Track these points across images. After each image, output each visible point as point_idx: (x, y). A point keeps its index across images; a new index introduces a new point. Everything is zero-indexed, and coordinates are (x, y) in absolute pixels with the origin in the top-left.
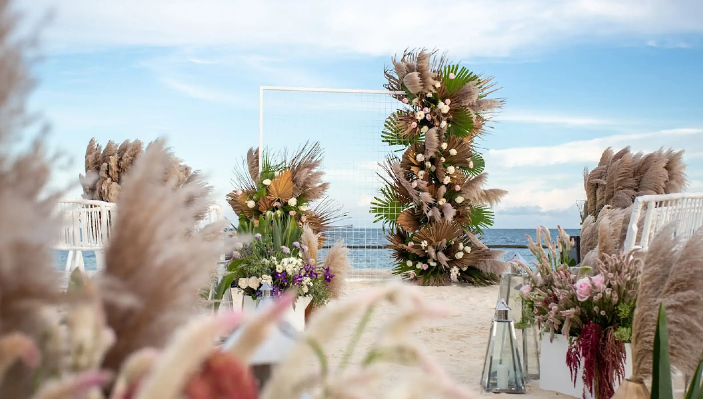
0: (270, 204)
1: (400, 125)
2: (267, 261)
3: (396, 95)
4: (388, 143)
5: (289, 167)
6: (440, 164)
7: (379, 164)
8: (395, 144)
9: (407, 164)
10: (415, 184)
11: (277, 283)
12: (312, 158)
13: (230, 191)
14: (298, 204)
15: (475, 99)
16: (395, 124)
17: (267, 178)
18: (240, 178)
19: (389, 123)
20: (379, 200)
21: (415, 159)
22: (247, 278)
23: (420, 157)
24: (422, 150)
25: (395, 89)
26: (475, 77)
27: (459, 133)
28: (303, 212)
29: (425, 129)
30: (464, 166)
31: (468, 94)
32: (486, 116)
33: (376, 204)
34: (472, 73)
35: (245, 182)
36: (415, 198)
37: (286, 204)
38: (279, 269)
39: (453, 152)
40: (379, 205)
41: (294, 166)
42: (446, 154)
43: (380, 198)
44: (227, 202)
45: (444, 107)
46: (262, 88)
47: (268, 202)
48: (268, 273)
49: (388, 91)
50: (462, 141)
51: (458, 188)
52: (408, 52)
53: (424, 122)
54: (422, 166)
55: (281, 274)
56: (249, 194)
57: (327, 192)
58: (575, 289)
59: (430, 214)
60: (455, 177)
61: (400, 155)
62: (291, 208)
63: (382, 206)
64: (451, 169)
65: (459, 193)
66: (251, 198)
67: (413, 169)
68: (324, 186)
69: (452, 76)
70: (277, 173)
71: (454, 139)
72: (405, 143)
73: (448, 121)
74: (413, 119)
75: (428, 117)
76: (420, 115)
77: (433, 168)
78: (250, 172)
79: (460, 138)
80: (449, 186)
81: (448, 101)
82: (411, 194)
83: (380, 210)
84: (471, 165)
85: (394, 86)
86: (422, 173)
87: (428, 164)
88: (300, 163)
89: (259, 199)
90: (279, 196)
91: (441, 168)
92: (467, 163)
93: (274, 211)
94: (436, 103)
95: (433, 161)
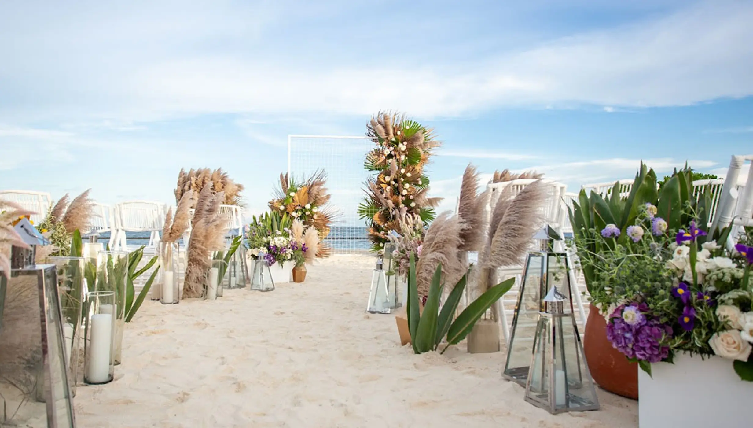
0: (294, 208)
1: (375, 158)
2: (265, 240)
3: (374, 140)
4: (369, 169)
5: (307, 185)
6: (400, 182)
7: (363, 183)
8: (373, 170)
9: (379, 182)
10: (384, 195)
11: (271, 252)
12: (321, 179)
13: (271, 200)
14: (312, 208)
15: (422, 141)
16: (373, 157)
17: (293, 191)
18: (277, 192)
19: (369, 157)
20: (363, 205)
21: (384, 179)
22: (252, 249)
23: (388, 179)
24: (388, 173)
25: (373, 136)
26: (423, 128)
27: (412, 163)
28: (315, 213)
29: (390, 160)
30: (416, 184)
31: (416, 139)
32: (431, 152)
33: (361, 207)
34: (420, 125)
35: (280, 194)
36: (384, 204)
37: (304, 208)
38: (272, 244)
39: (409, 175)
40: (363, 208)
41: (310, 184)
42: (404, 176)
43: (364, 204)
44: (268, 207)
45: (402, 147)
46: (290, 136)
47: (293, 207)
48: (265, 246)
49: (368, 137)
50: (414, 168)
51: (412, 197)
52: (380, 113)
53: (390, 156)
54: (389, 184)
55: (273, 247)
56: (282, 202)
57: (330, 200)
58: (417, 251)
59: (394, 213)
60: (409, 190)
61: (376, 177)
62: (306, 210)
63: (365, 208)
64: (407, 186)
65: (413, 200)
66: (283, 204)
67: (383, 185)
68: (328, 197)
69: (408, 127)
70: (298, 189)
71: (409, 166)
72: (379, 169)
73: (406, 155)
74: (383, 154)
75: (393, 153)
76: (387, 152)
77: (396, 185)
78: (283, 188)
79: (413, 166)
80: (407, 196)
81: (405, 143)
82: (381, 201)
83: (364, 211)
84: (420, 183)
85: (372, 134)
86: (389, 188)
87: (393, 183)
88: (313, 182)
89: (287, 204)
90: (300, 202)
91: (401, 185)
92: (418, 182)
93: (296, 212)
94: (397, 144)
95: (396, 180)
